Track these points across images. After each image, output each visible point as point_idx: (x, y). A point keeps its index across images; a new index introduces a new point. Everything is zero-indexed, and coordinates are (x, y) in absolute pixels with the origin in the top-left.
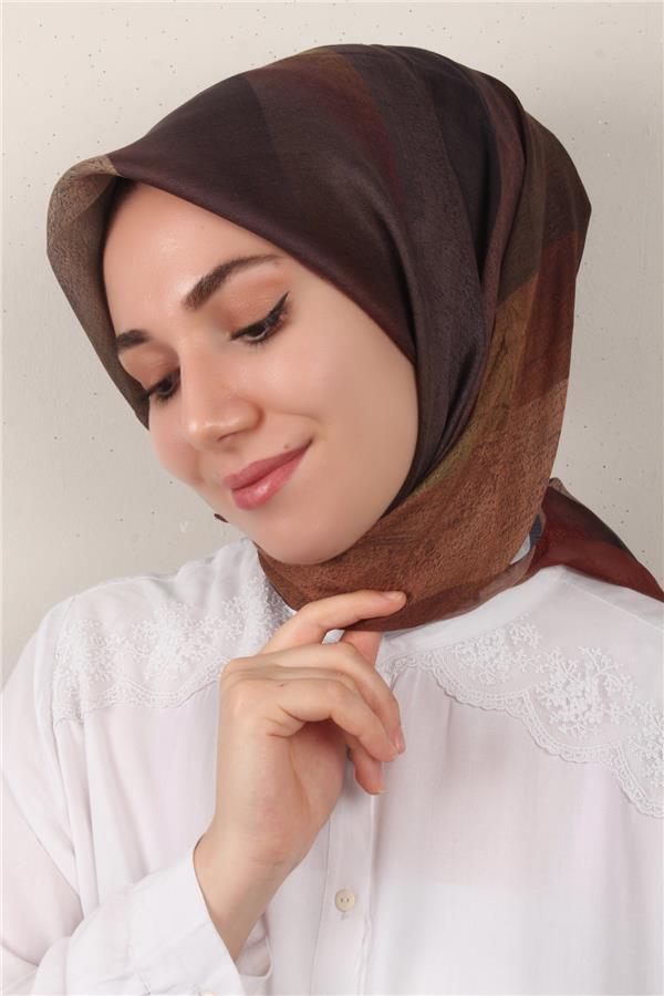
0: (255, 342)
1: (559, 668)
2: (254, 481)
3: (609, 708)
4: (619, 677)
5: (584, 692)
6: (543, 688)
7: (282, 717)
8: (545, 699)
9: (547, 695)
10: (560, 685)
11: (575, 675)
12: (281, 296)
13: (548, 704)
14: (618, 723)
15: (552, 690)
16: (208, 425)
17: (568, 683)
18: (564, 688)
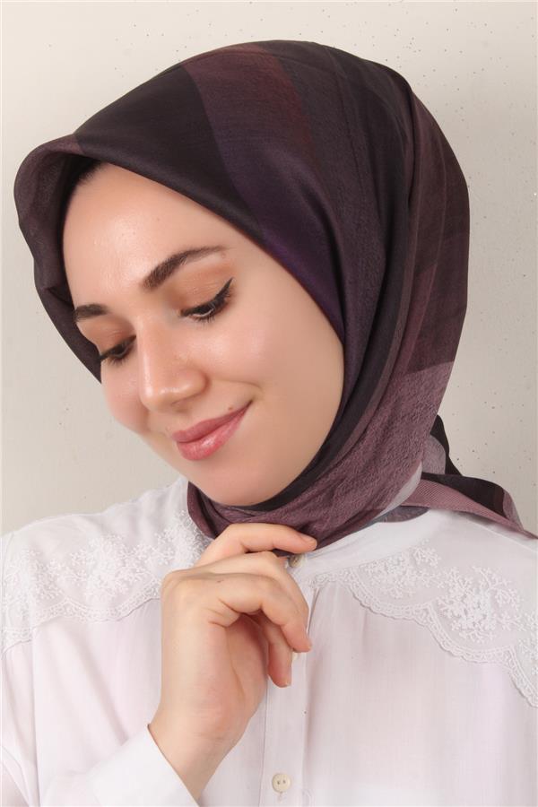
1: (457, 584)
3: (501, 617)
4: (508, 591)
5: (479, 603)
6: (444, 600)
7: (221, 608)
8: (446, 611)
9: (448, 606)
10: (458, 599)
11: (471, 589)
12: (226, 282)
13: (449, 615)
15: (451, 603)
16: (163, 392)
17: (465, 596)
18: (462, 601)
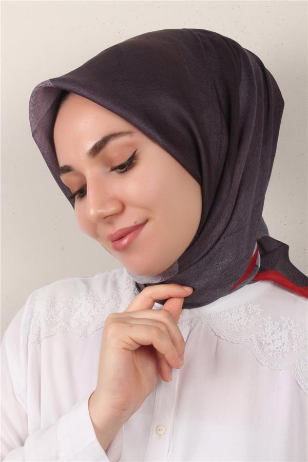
0: (121, 172)
1: (270, 326)
2: (121, 238)
3: (293, 345)
4: (298, 330)
5: (281, 337)
6: (262, 334)
7: (130, 341)
8: (263, 340)
9: (264, 338)
10: (270, 334)
11: (277, 329)
12: (134, 150)
13: (264, 342)
14: (297, 352)
15: (266, 336)
17: (274, 333)
18: (272, 335)
